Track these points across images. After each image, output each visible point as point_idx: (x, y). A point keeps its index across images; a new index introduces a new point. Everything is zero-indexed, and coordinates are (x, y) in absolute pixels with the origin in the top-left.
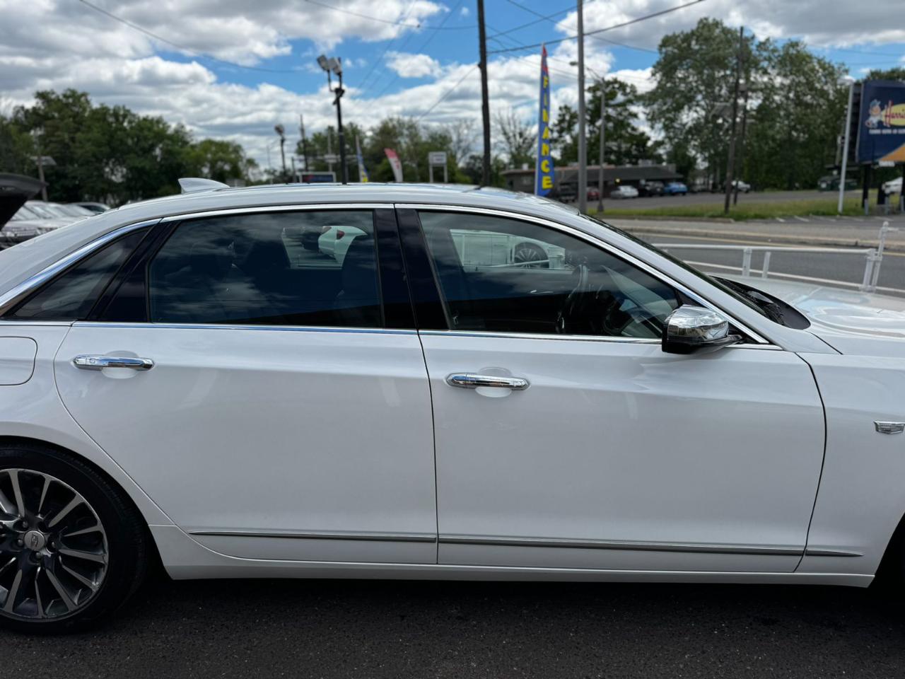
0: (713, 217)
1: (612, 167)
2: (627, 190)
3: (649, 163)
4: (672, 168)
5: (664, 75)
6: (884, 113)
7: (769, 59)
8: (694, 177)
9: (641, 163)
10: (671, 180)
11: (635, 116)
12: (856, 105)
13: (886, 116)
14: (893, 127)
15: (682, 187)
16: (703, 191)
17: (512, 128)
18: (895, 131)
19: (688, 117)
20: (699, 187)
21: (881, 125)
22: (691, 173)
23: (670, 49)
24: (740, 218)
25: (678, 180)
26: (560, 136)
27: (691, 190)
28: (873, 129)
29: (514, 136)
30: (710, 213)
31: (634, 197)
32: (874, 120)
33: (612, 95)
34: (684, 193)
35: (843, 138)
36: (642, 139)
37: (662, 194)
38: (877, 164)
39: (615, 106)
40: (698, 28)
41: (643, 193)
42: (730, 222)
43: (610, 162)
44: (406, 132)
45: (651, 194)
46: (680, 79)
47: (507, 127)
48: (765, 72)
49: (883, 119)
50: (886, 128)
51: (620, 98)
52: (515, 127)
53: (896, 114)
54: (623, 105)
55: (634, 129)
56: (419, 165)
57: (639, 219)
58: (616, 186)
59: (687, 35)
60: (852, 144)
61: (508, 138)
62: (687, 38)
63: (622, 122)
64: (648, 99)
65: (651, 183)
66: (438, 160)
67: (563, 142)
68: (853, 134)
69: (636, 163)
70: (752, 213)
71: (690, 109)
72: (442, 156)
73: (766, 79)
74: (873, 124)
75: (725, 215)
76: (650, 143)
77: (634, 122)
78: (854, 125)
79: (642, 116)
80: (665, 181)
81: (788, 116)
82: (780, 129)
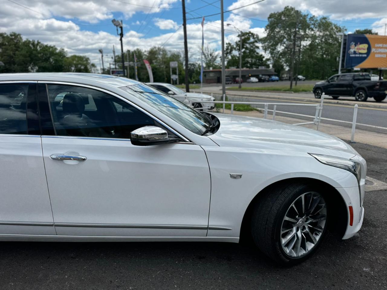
0: (285, 91)
1: (248, 69)
2: (254, 79)
3: (263, 68)
4: (273, 70)
5: (270, 30)
6: (356, 48)
7: (314, 24)
8: (283, 74)
9: (260, 68)
10: (272, 75)
11: (258, 47)
12: (345, 44)
13: (357, 49)
14: (360, 54)
15: (277, 78)
16: (286, 80)
17: (207, 52)
18: (361, 55)
19: (280, 48)
20: (284, 79)
21: (355, 53)
22: (282, 72)
23: (273, 19)
24: (296, 91)
25: (275, 75)
26: (227, 56)
27: (281, 79)
28: (352, 54)
29: (208, 55)
30: (284, 89)
31: (256, 82)
32: (352, 50)
33: (249, 39)
34: (277, 81)
35: (339, 58)
36: (261, 57)
37: (268, 81)
38: (353, 69)
39: (249, 43)
40: (284, 11)
41: (260, 80)
42: (292, 93)
43: (247, 67)
44: (161, 53)
45: (264, 81)
46: (277, 32)
47: (205, 52)
48: (312, 30)
49: (356, 50)
50: (357, 54)
51: (252, 40)
53: (361, 48)
54: (253, 43)
55: (257, 53)
56: (166, 67)
57: (256, 91)
58: (249, 77)
59: (280, 13)
60: (343, 61)
61: (205, 56)
62: (280, 14)
63: (252, 50)
64: (263, 40)
65: (264, 76)
66: (174, 65)
67: (228, 58)
68: (344, 56)
69: (258, 68)
70: (301, 89)
71: (281, 45)
72: (176, 63)
73: (313, 33)
74: (352, 52)
75: (290, 90)
76: (264, 59)
77: (257, 51)
78: (344, 52)
79: (261, 48)
80: (270, 76)
81: (322, 48)
82: (319, 54)
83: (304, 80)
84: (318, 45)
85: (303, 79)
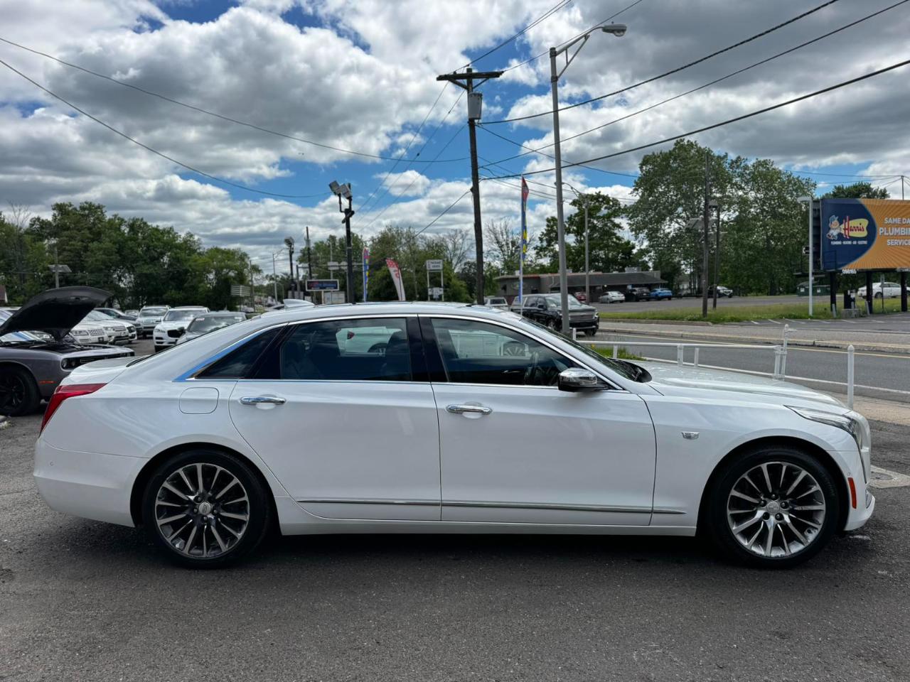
0: (693, 320)
1: (600, 273)
2: (614, 295)
3: (635, 270)
4: (657, 274)
5: (645, 190)
6: (843, 226)
7: (741, 175)
8: (680, 282)
9: (628, 270)
10: (657, 285)
11: (619, 226)
12: (816, 219)
13: (845, 229)
14: (852, 239)
15: (666, 292)
16: (688, 296)
17: (505, 237)
18: (855, 243)
19: (670, 228)
20: (685, 292)
21: (840, 237)
22: (677, 279)
23: (649, 167)
24: (717, 321)
25: (663, 286)
26: (549, 245)
27: (677, 294)
28: (834, 240)
29: (507, 244)
30: (689, 317)
31: (621, 301)
32: (834, 232)
33: (598, 209)
34: (669, 298)
35: (807, 249)
36: (628, 247)
37: (648, 299)
38: (841, 271)
39: (598, 218)
40: (674, 149)
41: (630, 297)
42: (708, 325)
43: (597, 269)
44: (404, 241)
45: (638, 299)
46: (661, 193)
47: (501, 239)
48: (742, 188)
49: (843, 232)
50: (847, 240)
51: (604, 211)
52: (508, 237)
53: (854, 227)
54: (608, 217)
55: (618, 238)
56: (417, 271)
57: (624, 322)
58: (605, 291)
59: (666, 154)
60: (816, 254)
61: (501, 247)
62: (666, 157)
63: (608, 231)
64: (631, 211)
65: (637, 289)
66: (434, 266)
67: (552, 250)
68: (816, 245)
69: (623, 270)
70: (728, 317)
71: (671, 220)
72: (439, 263)
73: (740, 193)
74: (834, 236)
75: (704, 318)
76: (635, 251)
77: (619, 233)
78: (817, 237)
79: (626, 227)
80: (651, 287)
81: (764, 226)
82: (758, 237)
83: (730, 296)
84: (756, 218)
85: (728, 294)
